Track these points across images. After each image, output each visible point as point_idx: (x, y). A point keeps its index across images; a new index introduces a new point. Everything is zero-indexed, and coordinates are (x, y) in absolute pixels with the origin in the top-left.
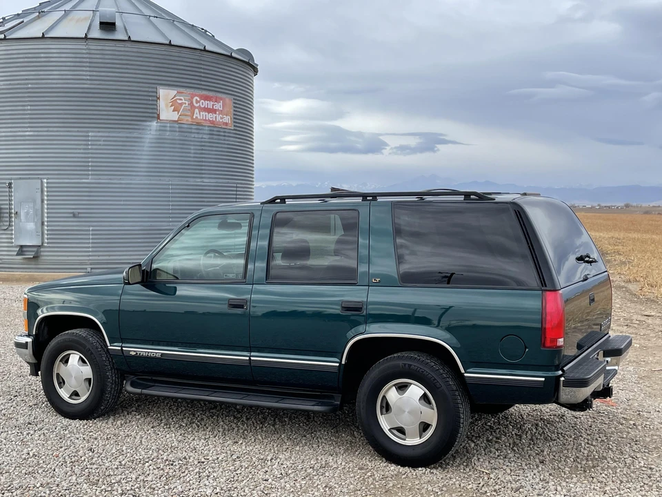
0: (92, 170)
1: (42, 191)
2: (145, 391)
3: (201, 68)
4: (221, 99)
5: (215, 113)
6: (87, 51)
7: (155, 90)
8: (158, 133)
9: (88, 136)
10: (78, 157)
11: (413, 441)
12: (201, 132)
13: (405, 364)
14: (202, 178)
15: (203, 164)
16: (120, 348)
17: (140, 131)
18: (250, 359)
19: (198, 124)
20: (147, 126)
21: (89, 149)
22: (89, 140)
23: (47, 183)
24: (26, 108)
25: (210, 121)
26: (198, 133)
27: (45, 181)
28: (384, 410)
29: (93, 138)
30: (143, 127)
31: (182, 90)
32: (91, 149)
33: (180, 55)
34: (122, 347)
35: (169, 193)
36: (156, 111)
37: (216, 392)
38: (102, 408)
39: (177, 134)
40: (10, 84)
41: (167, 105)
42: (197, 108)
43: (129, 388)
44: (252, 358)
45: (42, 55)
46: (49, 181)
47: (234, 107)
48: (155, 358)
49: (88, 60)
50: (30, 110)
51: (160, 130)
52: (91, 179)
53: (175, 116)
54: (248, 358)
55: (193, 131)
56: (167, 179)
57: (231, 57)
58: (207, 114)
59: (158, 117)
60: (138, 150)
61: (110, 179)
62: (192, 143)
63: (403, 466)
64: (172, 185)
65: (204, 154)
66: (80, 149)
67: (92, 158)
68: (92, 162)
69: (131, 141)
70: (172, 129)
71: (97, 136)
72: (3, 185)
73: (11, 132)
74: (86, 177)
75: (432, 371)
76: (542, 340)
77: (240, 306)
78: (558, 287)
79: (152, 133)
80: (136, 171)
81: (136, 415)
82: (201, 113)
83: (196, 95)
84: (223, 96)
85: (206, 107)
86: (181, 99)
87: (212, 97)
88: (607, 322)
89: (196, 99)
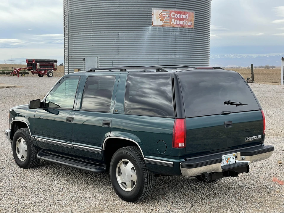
0: (120, 52)
1: (98, 62)
2: (42, 158)
4: (187, 13)
5: (184, 21)
7: (151, 10)
9: (119, 35)
10: (114, 46)
11: (129, 189)
12: (175, 31)
13: (125, 152)
14: (175, 55)
17: (143, 32)
18: (73, 145)
19: (174, 27)
20: (147, 29)
21: (118, 41)
22: (118, 37)
23: (100, 58)
24: (91, 22)
25: (180, 25)
26: (174, 32)
27: (99, 57)
28: (120, 173)
29: (121, 36)
31: (165, 9)
32: (120, 41)
34: (35, 137)
35: (157, 63)
36: (151, 21)
37: (66, 160)
38: (31, 164)
39: (162, 32)
40: (85, 11)
41: (157, 18)
42: (173, 18)
43: (38, 156)
44: (74, 145)
46: (101, 57)
47: (195, 16)
48: (44, 143)
50: (93, 23)
51: (153, 31)
52: (120, 56)
53: (161, 23)
54: (72, 145)
55: (171, 30)
56: (156, 56)
58: (179, 21)
59: (152, 24)
60: (142, 41)
61: (128, 56)
62: (170, 37)
63: (125, 201)
64: (159, 59)
65: (177, 42)
66: (115, 41)
67: (120, 46)
68: (120, 48)
69: (139, 37)
70: (159, 30)
71: (122, 35)
72: (82, 60)
73: (85, 34)
74: (117, 55)
75: (135, 156)
76: (173, 143)
77: (70, 121)
78: (184, 117)
79: (149, 32)
80: (141, 52)
81: (48, 168)
82: (175, 21)
83: (173, 12)
84: (189, 11)
85: (178, 17)
86: (164, 14)
87: (182, 12)
88: (254, 138)
89: (173, 14)
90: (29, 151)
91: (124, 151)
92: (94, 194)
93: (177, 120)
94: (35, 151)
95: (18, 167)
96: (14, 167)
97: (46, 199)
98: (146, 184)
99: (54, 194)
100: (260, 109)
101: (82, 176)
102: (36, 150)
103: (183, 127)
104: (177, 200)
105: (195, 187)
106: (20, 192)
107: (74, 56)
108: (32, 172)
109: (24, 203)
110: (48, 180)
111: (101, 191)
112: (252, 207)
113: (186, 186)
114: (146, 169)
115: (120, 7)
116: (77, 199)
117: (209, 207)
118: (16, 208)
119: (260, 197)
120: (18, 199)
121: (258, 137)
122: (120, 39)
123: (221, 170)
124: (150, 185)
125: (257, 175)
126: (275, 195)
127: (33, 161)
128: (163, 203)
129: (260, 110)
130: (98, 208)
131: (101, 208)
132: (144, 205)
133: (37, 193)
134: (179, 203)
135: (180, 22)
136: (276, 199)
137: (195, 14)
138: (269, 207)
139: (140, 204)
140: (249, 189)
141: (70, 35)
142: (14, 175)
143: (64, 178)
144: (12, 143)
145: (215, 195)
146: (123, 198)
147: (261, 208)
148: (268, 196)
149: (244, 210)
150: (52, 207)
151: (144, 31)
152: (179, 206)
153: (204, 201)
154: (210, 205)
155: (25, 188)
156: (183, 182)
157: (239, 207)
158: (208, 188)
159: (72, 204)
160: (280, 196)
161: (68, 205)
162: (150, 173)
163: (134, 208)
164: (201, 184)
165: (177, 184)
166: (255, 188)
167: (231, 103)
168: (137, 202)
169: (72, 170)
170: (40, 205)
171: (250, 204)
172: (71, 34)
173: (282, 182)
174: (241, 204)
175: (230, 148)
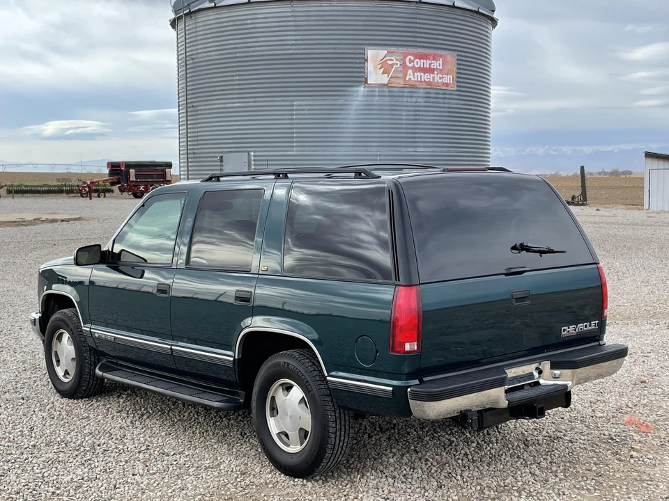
0: (296, 142)
1: (249, 165)
2: (106, 375)
3: (417, 23)
4: (441, 56)
5: (433, 73)
6: (293, 14)
7: (362, 51)
8: (365, 99)
9: (293, 105)
10: (283, 128)
11: (295, 448)
12: (414, 95)
13: (285, 363)
14: (416, 147)
15: (417, 131)
16: (89, 329)
17: (346, 98)
18: (171, 347)
19: (412, 86)
20: (354, 91)
21: (293, 119)
22: (293, 110)
23: (254, 156)
24: (235, 78)
25: (426, 82)
26: (412, 97)
27: (253, 153)
28: (275, 412)
29: (298, 108)
30: (350, 93)
31: (393, 49)
32: (296, 119)
33: (391, 9)
36: (363, 74)
37: (159, 380)
38: (83, 388)
39: (387, 99)
40: (221, 54)
41: (375, 68)
42: (411, 68)
43: (97, 371)
44: (173, 347)
45: (249, 22)
46: (256, 154)
47: (458, 64)
48: (110, 341)
49: (293, 23)
50: (239, 80)
51: (367, 96)
52: (297, 151)
53: (385, 79)
54: (169, 347)
55: (405, 95)
56: (375, 149)
57: (453, 7)
58: (422, 74)
59: (366, 82)
60: (344, 119)
61: (314, 151)
63: (286, 474)
64: (380, 155)
65: (419, 120)
66: (285, 119)
67: (296, 128)
68: (297, 133)
69: (337, 110)
70: (381, 94)
71: (301, 105)
72: (216, 159)
73: (222, 104)
74: (291, 149)
75: (306, 372)
76: (391, 343)
77: (164, 292)
78: (415, 281)
79: (359, 99)
80: (342, 142)
81: (123, 398)
82: (416, 74)
83: (410, 54)
84: (444, 53)
85: (422, 66)
86: (392, 60)
87: (429, 55)
88: (583, 327)
89: (410, 59)
90: (80, 359)
91: (282, 360)
92: (217, 459)
93: (401, 288)
94: (93, 359)
95: (58, 396)
96: (49, 395)
97: (108, 470)
98: (333, 436)
99: (126, 459)
100: (594, 262)
101: (196, 416)
102: (94, 357)
103: (414, 304)
104: (404, 472)
105: (449, 440)
106: (51, 455)
107: (199, 151)
108: (87, 406)
109: (55, 482)
110: (120, 425)
111: (234, 450)
112: (578, 489)
113: (428, 438)
114: (332, 401)
115: (295, 45)
116: (178, 470)
117: (479, 488)
118: (35, 492)
119: (595, 464)
120: (44, 471)
121: (590, 326)
122: (296, 114)
123: (504, 403)
124: (342, 438)
125: (590, 409)
126: (632, 456)
127: (89, 383)
128: (374, 480)
129: (596, 263)
130: (223, 492)
131: (228, 493)
132: (330, 483)
133: (89, 458)
134: (410, 480)
135: (426, 77)
136: (633, 466)
137: (458, 60)
138: (618, 487)
139: (320, 482)
140: (572, 442)
141: (190, 107)
142: (44, 414)
143: (155, 421)
144: (43, 341)
145: (495, 458)
146: (281, 467)
147: (599, 490)
148: (616, 461)
149: (560, 494)
150: (118, 490)
151: (349, 96)
152: (409, 486)
153: (467, 474)
154: (480, 485)
155: (64, 445)
156: (422, 429)
157: (548, 489)
158: (478, 443)
159: (165, 484)
160: (643, 461)
161: (155, 485)
162: (342, 410)
163: (305, 493)
164: (463, 433)
165: (408, 434)
166: (585, 442)
167: (528, 249)
168: (312, 478)
169: (176, 402)
170: (91, 485)
171: (573, 481)
172: (194, 104)
173: (647, 426)
174: (551, 480)
175: (526, 352)
